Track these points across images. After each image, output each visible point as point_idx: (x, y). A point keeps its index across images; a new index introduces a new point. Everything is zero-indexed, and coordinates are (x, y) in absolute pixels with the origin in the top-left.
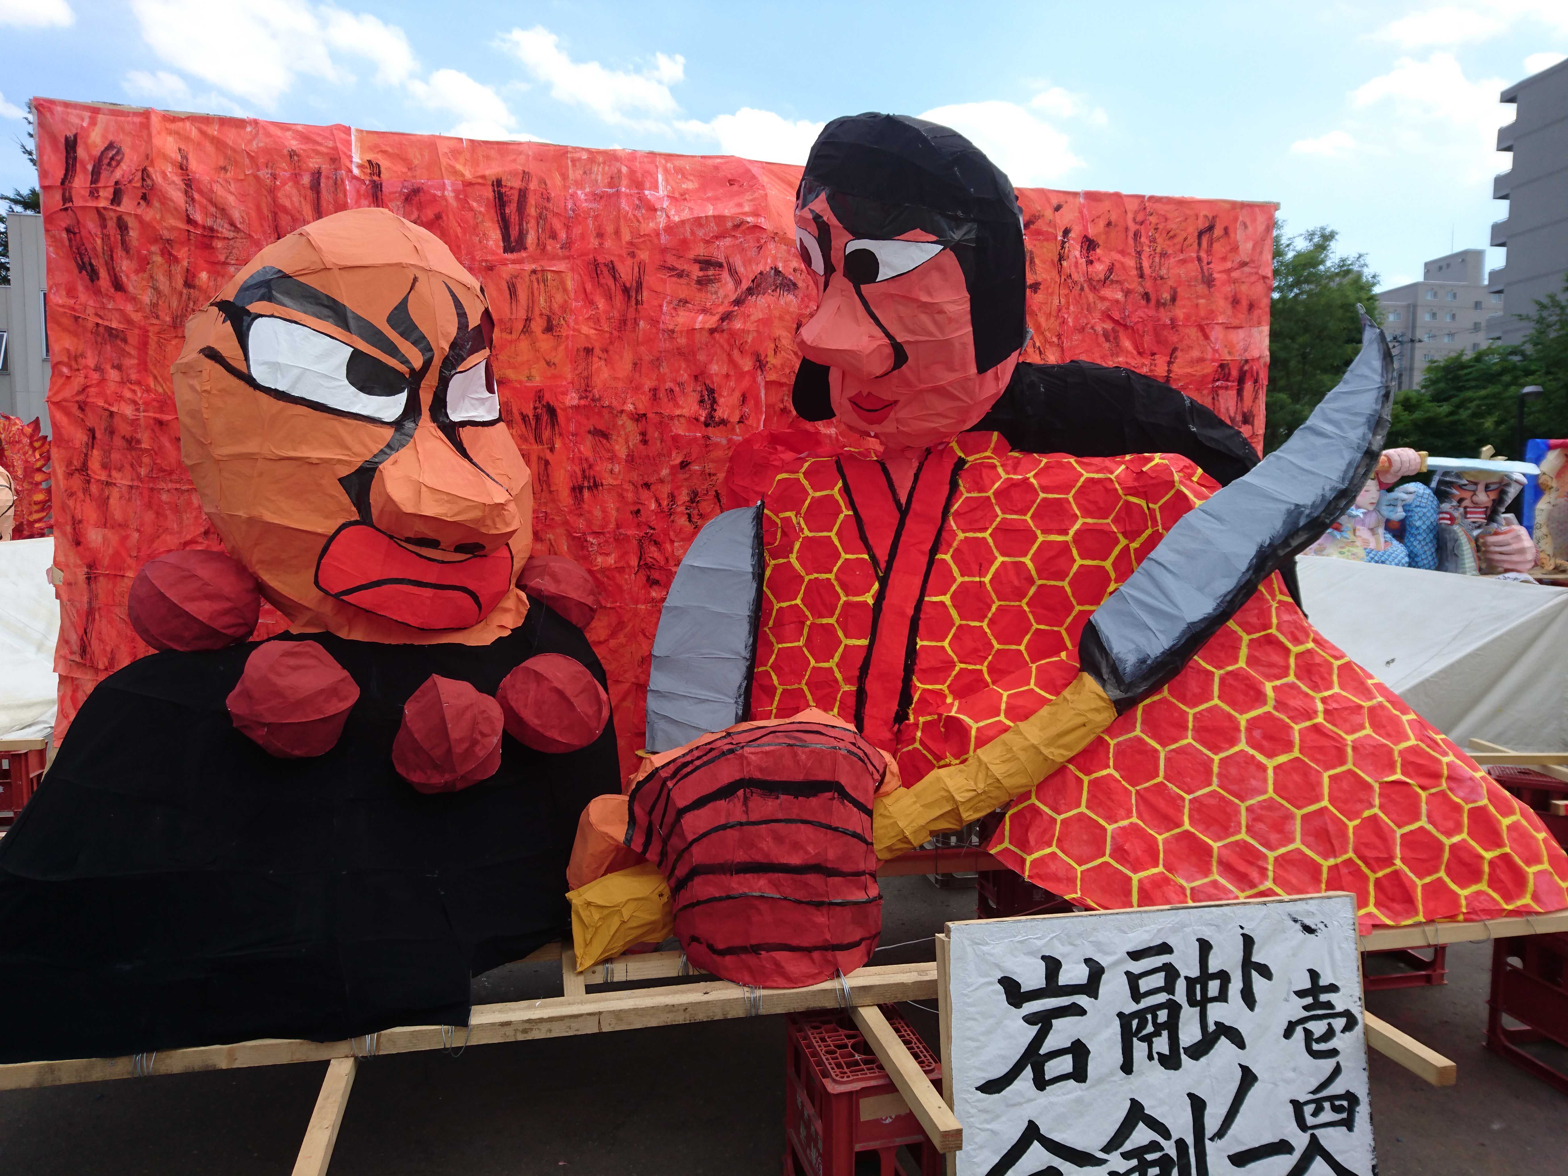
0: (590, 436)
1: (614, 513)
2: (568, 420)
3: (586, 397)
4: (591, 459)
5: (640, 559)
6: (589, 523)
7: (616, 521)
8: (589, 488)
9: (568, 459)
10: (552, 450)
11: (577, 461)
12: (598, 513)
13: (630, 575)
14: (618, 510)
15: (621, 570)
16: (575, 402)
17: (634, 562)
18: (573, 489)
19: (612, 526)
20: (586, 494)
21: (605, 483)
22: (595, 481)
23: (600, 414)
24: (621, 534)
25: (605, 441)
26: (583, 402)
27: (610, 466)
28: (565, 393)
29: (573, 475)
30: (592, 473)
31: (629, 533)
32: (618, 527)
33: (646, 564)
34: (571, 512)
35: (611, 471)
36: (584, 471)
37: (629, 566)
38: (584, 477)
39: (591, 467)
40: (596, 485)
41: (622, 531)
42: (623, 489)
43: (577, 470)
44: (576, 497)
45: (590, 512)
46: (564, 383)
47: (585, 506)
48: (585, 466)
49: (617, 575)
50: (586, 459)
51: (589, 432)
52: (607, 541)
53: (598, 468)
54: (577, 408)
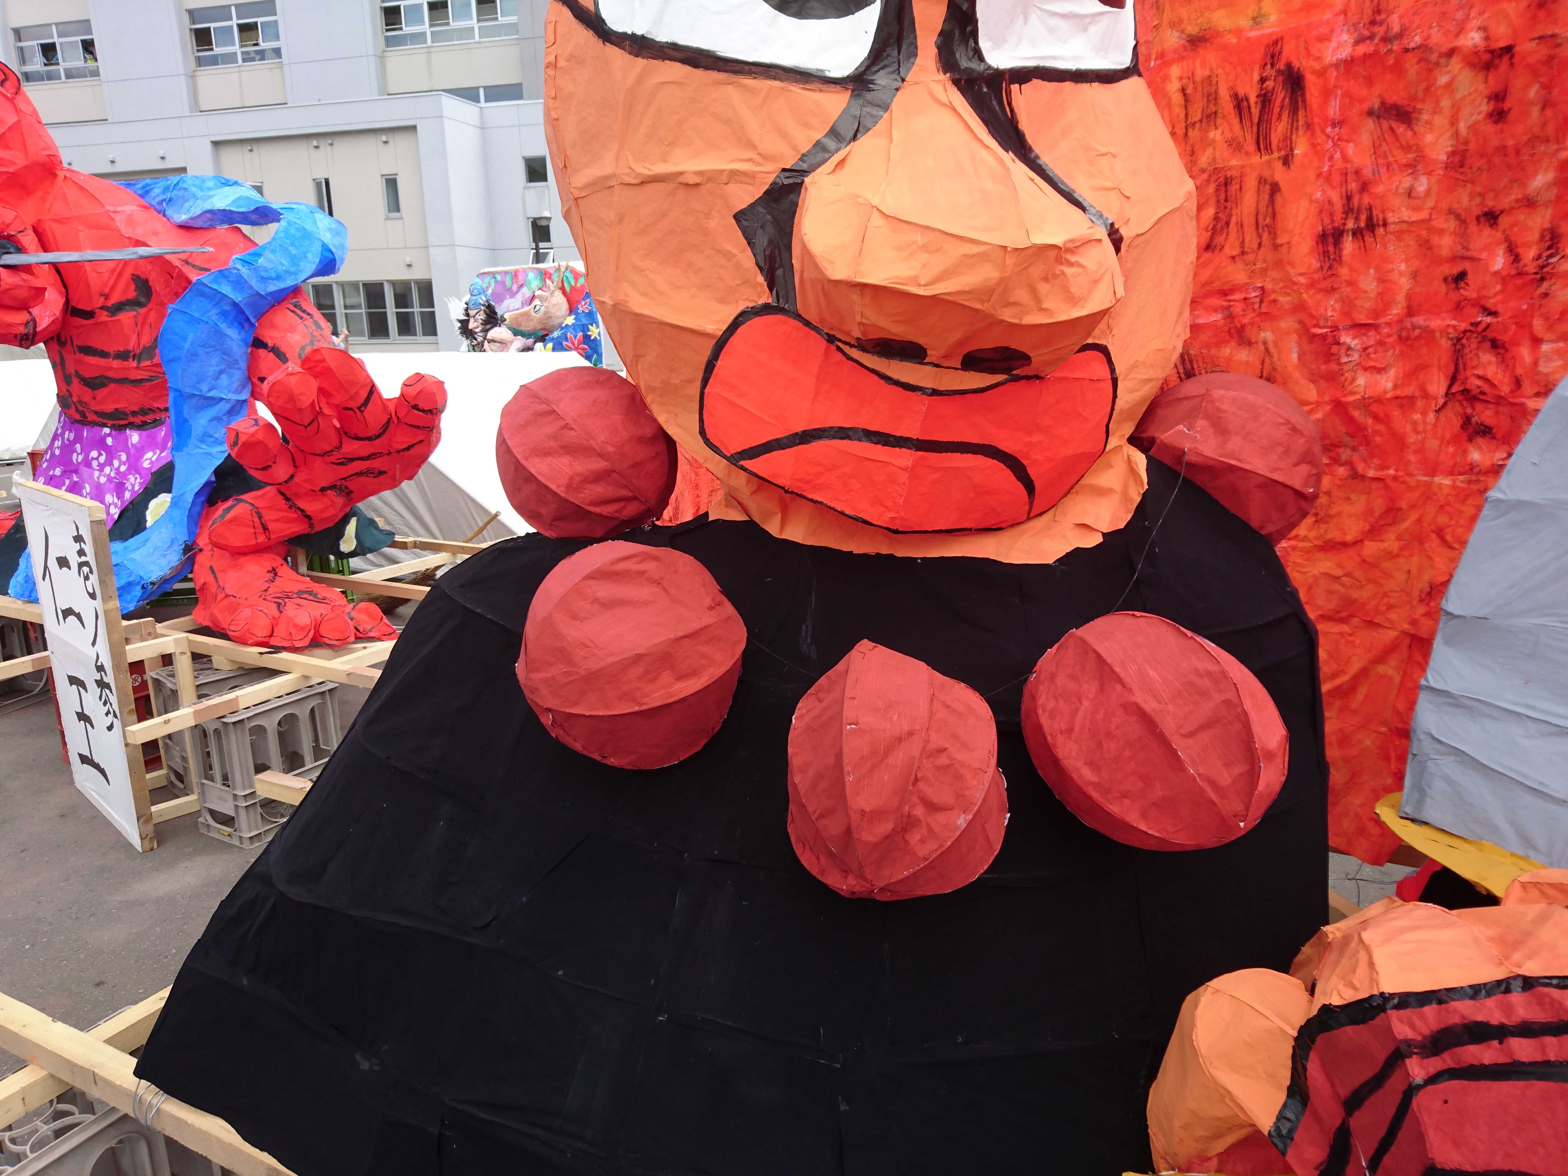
0: (1370, 124)
1: (1405, 283)
2: (1327, 93)
3: (1371, 38)
4: (1367, 173)
5: (1453, 380)
6: (1348, 307)
7: (1409, 298)
8: (1357, 233)
9: (1319, 175)
10: (1286, 161)
11: (1337, 179)
12: (1369, 284)
13: (1424, 414)
14: (1415, 275)
15: (1406, 403)
16: (1344, 53)
17: (1438, 386)
18: (1323, 238)
19: (1397, 310)
20: (1349, 245)
21: (1391, 218)
22: (1370, 218)
23: (1398, 69)
24: (1414, 327)
25: (1401, 129)
26: (1362, 49)
27: (1407, 182)
28: (1325, 38)
29: (1324, 209)
30: (1366, 200)
31: (1435, 323)
32: (1410, 311)
33: (1465, 392)
34: (1311, 285)
35: (1410, 194)
36: (1349, 198)
37: (1426, 395)
38: (1349, 210)
39: (1364, 187)
40: (1371, 226)
41: (1419, 320)
42: (1431, 230)
43: (1336, 196)
44: (1326, 254)
45: (1350, 283)
46: (1328, 16)
47: (1344, 272)
48: (1353, 186)
49: (1396, 414)
50: (1357, 172)
51: (1370, 113)
52: (1381, 343)
53: (1380, 189)
54: (1349, 63)
